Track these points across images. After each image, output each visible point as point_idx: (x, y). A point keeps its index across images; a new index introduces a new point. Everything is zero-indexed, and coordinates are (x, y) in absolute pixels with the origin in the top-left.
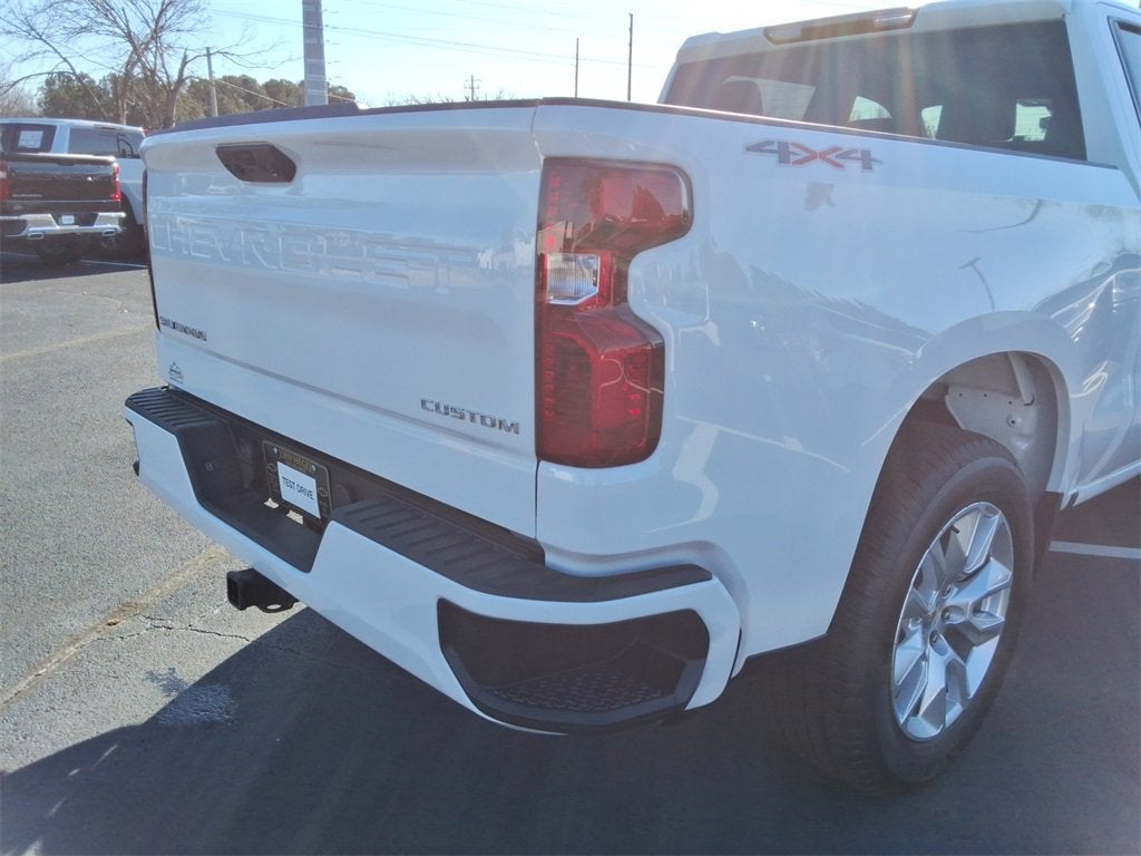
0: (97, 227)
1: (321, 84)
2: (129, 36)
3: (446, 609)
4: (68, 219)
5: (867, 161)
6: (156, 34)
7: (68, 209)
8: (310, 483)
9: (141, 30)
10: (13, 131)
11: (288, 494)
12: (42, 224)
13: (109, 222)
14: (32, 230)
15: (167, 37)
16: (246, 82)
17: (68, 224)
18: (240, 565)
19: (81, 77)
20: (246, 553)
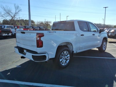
0: (9, 35)
1: (30, 20)
2: (12, 17)
3: (32, 55)
4: (6, 34)
5: (55, 32)
6: (14, 16)
7: (7, 33)
8: (26, 51)
9: (13, 16)
10: (1, 26)
11: (25, 52)
12: (4, 35)
13: (10, 34)
14: (3, 35)
15: (15, 16)
16: (23, 20)
17: (6, 35)
18: (22, 56)
19: (6, 20)
20: (22, 55)
